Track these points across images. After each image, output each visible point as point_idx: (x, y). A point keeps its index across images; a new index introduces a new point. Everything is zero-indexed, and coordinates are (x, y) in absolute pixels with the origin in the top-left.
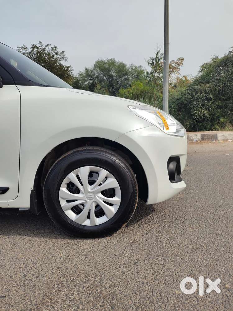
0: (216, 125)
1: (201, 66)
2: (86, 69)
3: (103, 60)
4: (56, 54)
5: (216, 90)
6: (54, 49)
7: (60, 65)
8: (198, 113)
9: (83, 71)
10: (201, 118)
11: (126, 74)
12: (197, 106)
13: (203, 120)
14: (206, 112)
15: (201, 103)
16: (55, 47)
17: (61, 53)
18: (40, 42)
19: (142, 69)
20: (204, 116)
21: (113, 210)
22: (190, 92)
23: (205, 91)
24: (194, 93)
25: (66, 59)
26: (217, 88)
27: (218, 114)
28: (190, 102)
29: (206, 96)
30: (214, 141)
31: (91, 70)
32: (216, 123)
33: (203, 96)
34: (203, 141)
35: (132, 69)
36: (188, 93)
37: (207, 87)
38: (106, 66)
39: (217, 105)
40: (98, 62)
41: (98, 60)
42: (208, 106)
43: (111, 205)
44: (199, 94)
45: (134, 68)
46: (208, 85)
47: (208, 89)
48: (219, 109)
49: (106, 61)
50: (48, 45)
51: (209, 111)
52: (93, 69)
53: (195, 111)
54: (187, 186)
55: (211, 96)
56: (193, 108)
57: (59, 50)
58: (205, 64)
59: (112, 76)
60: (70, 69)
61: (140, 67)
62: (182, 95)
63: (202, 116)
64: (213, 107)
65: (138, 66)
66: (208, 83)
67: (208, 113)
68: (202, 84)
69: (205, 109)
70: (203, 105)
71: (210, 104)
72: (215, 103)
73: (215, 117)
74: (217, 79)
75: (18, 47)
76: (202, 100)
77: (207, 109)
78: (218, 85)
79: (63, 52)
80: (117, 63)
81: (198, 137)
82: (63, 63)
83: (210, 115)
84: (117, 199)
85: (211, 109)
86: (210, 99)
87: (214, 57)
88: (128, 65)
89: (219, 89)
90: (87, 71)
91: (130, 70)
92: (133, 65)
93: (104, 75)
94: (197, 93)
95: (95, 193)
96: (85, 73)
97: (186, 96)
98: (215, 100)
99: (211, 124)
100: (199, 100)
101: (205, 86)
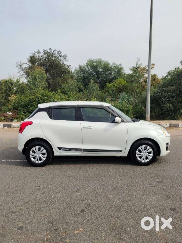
0: (177, 114)
1: (167, 72)
2: (80, 66)
3: (92, 60)
4: (61, 56)
5: (178, 91)
6: (59, 53)
7: (63, 64)
8: (166, 106)
9: (77, 67)
10: (167, 109)
11: (110, 70)
12: (165, 101)
13: (169, 110)
14: (171, 106)
15: (167, 99)
16: (60, 51)
17: (64, 56)
18: (50, 48)
19: (121, 66)
20: (169, 108)
21: (151, 158)
22: (160, 92)
23: (170, 92)
24: (163, 93)
25: (67, 60)
26: (179, 90)
27: (179, 107)
28: (160, 98)
29: (170, 95)
30: (177, 128)
31: (83, 67)
32: (178, 112)
33: (169, 95)
34: (170, 128)
35: (114, 66)
36: (159, 92)
37: (171, 88)
38: (95, 64)
39: (178, 101)
40: (89, 61)
41: (89, 59)
42: (173, 101)
43: (150, 156)
44: (166, 93)
45: (115, 66)
46: (172, 87)
47: (172, 90)
48: (180, 104)
49: (95, 61)
50: (55, 50)
51: (173, 104)
52: (85, 66)
53: (163, 104)
54: (170, 152)
55: (175, 95)
56: (162, 103)
57: (63, 54)
58: (170, 71)
59: (99, 71)
60: (70, 67)
61: (120, 65)
62: (155, 94)
63: (168, 108)
64: (176, 102)
65: (118, 64)
66: (173, 86)
67: (172, 106)
68: (168, 87)
69: (170, 103)
70: (169, 101)
71: (174, 100)
72: (177, 100)
73: (177, 109)
74: (178, 84)
75: (34, 52)
76: (168, 97)
77: (172, 103)
78: (179, 87)
79: (65, 56)
80: (103, 62)
81: (167, 126)
82: (65, 62)
83: (174, 107)
84: (152, 155)
85: (174, 103)
86: (174, 97)
87: (176, 67)
88: (111, 64)
89: (180, 90)
90: (80, 67)
91: (113, 67)
92: (115, 63)
93: (93, 71)
94: (165, 92)
95: (146, 153)
96: (79, 69)
97: (158, 94)
98: (177, 97)
99: (174, 113)
100: (166, 97)
101: (170, 88)
